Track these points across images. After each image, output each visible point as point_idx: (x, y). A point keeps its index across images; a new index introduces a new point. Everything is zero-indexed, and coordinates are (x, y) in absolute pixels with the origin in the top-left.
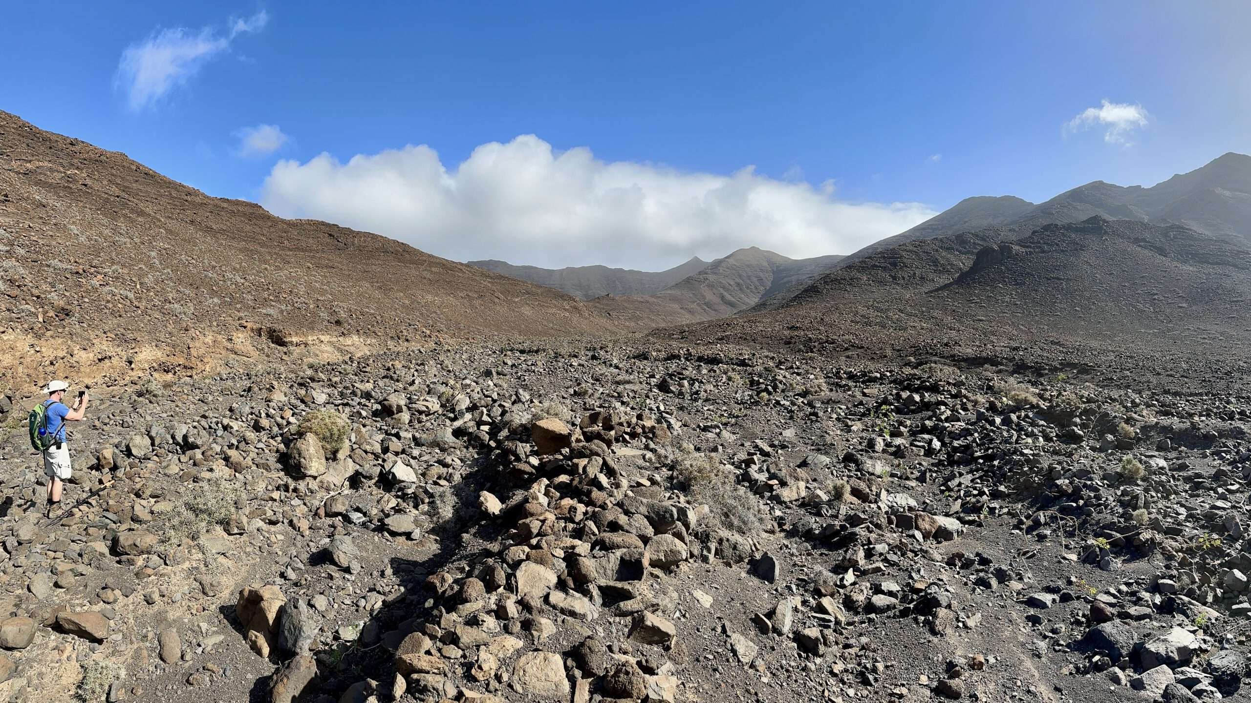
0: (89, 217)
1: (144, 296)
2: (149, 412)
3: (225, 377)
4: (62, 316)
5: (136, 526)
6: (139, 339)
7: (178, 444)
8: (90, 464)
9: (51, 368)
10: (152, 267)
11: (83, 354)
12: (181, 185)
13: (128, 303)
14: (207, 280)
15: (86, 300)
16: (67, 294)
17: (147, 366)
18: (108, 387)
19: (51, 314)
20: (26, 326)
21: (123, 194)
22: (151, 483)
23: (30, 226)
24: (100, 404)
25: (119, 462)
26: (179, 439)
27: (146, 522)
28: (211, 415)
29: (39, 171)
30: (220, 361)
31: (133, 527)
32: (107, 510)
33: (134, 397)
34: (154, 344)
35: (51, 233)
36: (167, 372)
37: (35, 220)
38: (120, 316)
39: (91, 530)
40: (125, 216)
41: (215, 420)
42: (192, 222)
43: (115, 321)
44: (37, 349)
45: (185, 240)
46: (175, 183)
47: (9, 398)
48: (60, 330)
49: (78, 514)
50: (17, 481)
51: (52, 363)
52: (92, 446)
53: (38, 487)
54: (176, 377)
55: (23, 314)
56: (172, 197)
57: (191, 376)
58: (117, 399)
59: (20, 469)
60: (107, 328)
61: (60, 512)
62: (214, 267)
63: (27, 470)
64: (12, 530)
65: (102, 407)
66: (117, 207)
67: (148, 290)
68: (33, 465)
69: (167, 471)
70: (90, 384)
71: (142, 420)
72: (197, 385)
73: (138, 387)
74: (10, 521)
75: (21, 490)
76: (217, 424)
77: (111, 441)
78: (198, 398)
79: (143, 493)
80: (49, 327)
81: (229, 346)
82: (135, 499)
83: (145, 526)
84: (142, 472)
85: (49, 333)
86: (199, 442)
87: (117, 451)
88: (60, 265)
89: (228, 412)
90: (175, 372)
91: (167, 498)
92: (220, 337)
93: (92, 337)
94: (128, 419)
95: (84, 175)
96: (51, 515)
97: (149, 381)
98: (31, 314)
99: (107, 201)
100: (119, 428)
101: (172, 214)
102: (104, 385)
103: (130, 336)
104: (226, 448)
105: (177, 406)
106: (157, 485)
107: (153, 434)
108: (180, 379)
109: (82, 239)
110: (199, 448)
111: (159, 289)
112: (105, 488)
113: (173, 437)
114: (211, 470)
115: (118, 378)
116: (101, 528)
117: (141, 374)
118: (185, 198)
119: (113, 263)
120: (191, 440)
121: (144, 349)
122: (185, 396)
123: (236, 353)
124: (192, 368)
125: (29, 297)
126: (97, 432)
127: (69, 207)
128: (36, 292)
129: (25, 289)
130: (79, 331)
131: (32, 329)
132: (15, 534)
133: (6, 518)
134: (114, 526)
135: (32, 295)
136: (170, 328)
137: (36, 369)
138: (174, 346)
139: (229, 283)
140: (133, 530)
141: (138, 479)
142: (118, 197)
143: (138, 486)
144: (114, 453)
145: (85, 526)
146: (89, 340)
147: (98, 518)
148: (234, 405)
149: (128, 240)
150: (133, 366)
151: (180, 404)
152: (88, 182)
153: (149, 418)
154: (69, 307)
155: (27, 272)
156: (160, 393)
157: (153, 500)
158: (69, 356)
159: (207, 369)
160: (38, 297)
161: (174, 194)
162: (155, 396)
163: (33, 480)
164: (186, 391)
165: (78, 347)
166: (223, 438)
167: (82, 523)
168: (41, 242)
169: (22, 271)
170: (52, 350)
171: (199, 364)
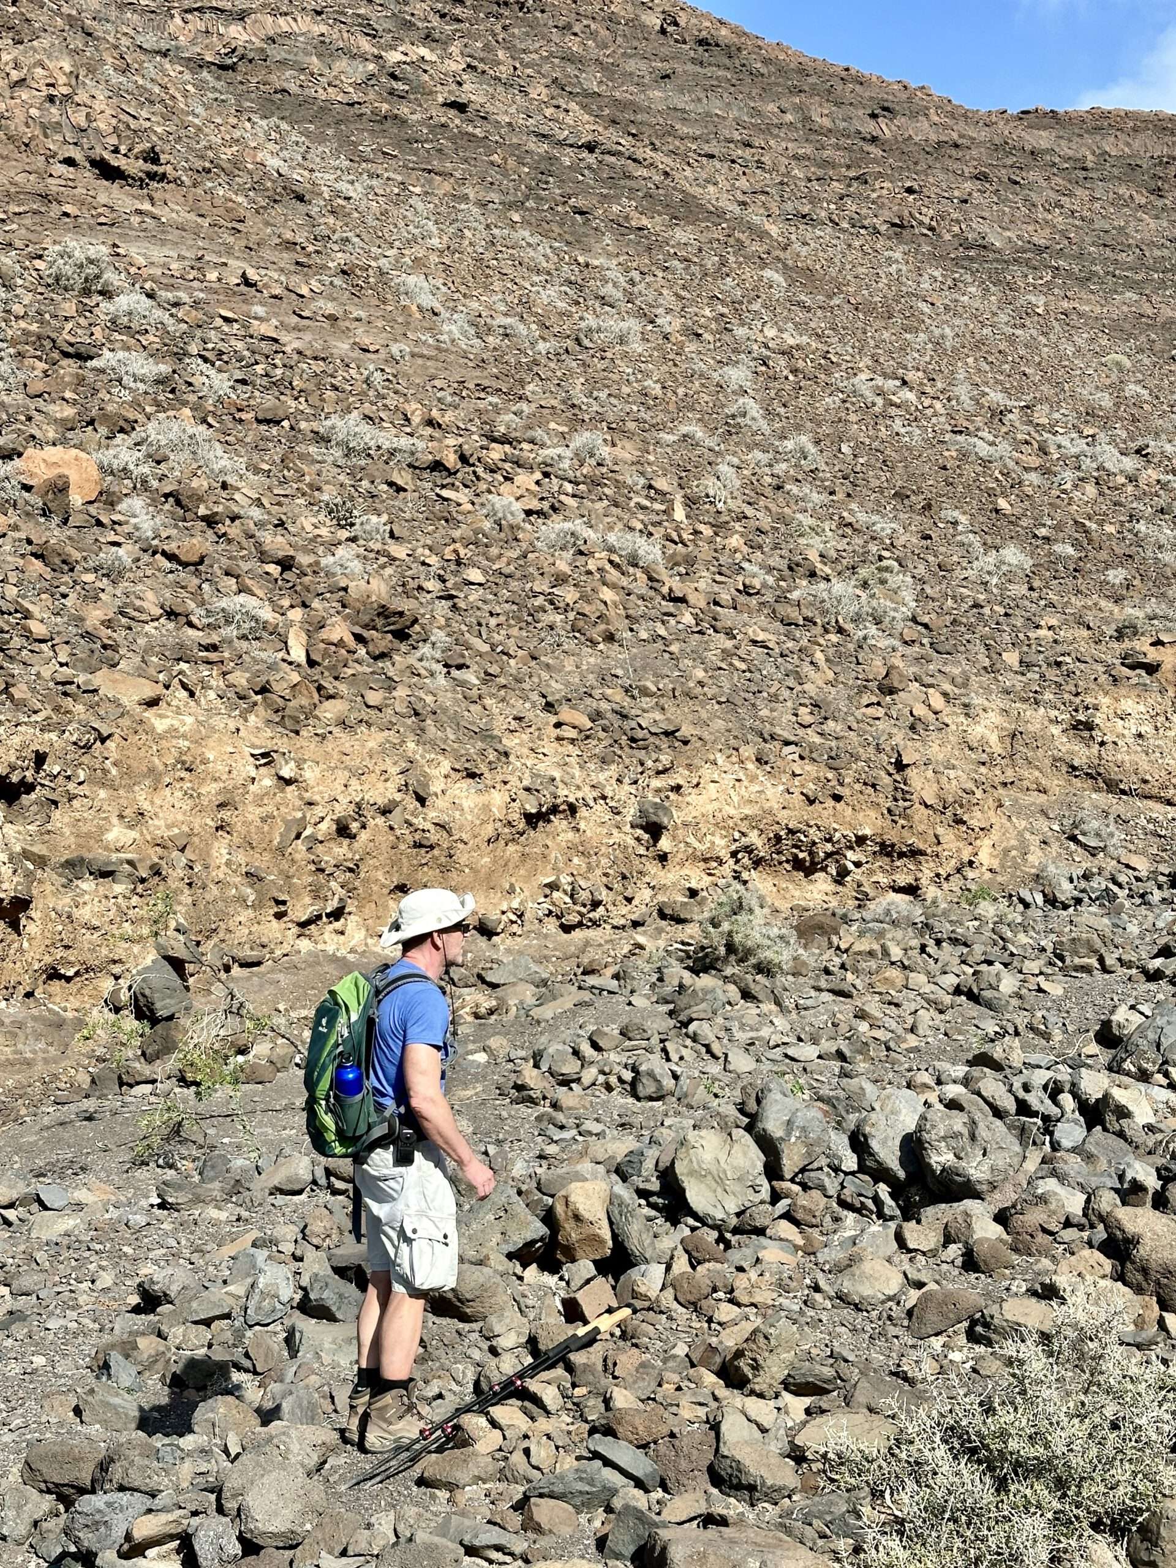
0: (475, 237)
1: (704, 551)
2: (742, 1036)
3: (1066, 891)
4: (382, 641)
5: (732, 1506)
6: (686, 731)
7: (880, 1174)
8: (517, 1241)
9: (341, 850)
10: (731, 428)
11: (465, 793)
12: (847, 76)
13: (641, 585)
14: (970, 471)
15: (475, 575)
16: (399, 551)
17: (721, 845)
18: (567, 929)
19: (339, 630)
20: (240, 678)
21: (610, 136)
22: (783, 1328)
23: (247, 282)
24: (541, 1001)
25: (637, 1236)
26: (889, 1154)
27: (774, 1495)
28: (1017, 1058)
29: (276, 53)
30: (1042, 824)
31: (718, 1510)
32: (609, 1431)
33: (677, 973)
34: (748, 752)
35: (330, 308)
36: (807, 868)
37: (267, 254)
38: (610, 638)
39: (544, 1510)
40: (620, 225)
41: (1040, 1077)
42: (899, 226)
43: (590, 659)
44: (287, 772)
45: (869, 309)
46: (823, 72)
47: (177, 965)
48: (374, 698)
49: (486, 1441)
50: (221, 1297)
51: (343, 831)
52: (519, 1169)
53: (308, 1326)
54: (849, 890)
55: (230, 631)
56: (812, 131)
57: (912, 890)
58: (605, 980)
59: (229, 1250)
60: (556, 689)
61: (409, 1429)
62: (998, 414)
63: (261, 1255)
64: (217, 1491)
65: (547, 1012)
66: (586, 191)
67: (719, 528)
68: (287, 1233)
69: (847, 1286)
70: (493, 915)
71: (715, 1068)
72: (944, 928)
73: (691, 932)
74: (205, 1452)
75: (239, 1335)
76: (1054, 1091)
77: (598, 1149)
78: (950, 981)
79: (756, 1367)
80: (328, 684)
81: (1082, 754)
82: (723, 1392)
83: (771, 1512)
84: (741, 1282)
85: (330, 710)
86: (977, 1170)
87: (624, 1192)
88: (369, 436)
89: (1093, 1048)
90: (843, 873)
91: (861, 1397)
92: (1035, 719)
93: (500, 725)
94: (653, 1063)
95: (456, 66)
96: (372, 1438)
97: (738, 908)
98: (259, 631)
99: (546, 168)
100: (621, 1100)
101: (814, 201)
102: (552, 925)
103: (651, 718)
104: (1107, 1201)
105: (861, 1015)
106: (812, 1341)
107: (773, 1125)
108: (862, 900)
109: (454, 328)
110: (977, 1196)
111: (766, 522)
112: (591, 1340)
113: (859, 1143)
114: (1049, 1293)
115: (604, 895)
116: (584, 1502)
117: (697, 878)
118: (870, 127)
119: (577, 423)
120: (940, 1158)
121: (707, 772)
122: (894, 973)
123: (1112, 786)
124: (915, 853)
125: (253, 564)
126: (532, 1112)
127: (397, 201)
128: (275, 542)
129: (234, 530)
130: (447, 700)
131: (264, 690)
132: (230, 1505)
133: (188, 1442)
134: (639, 1499)
135: (263, 557)
136: (816, 683)
137: (281, 850)
138: (833, 761)
139: (1068, 476)
140: (723, 1522)
141: (726, 1312)
142: (591, 147)
143: (730, 1340)
144: (613, 1199)
145: (517, 1491)
146: (485, 735)
147: (568, 1463)
148: (1121, 1015)
149: (633, 325)
150: (665, 844)
151: (873, 1006)
152: (473, 92)
153: (742, 1062)
154: (406, 605)
155: (241, 463)
156: (783, 956)
157: (798, 1405)
158: (412, 804)
159: (985, 857)
160: (286, 564)
161: (821, 115)
162: (764, 969)
163: (288, 1292)
164: (896, 953)
165: (446, 766)
166: (1089, 1158)
167: (503, 1476)
168: (291, 343)
169: (220, 459)
170: (342, 776)
171: (948, 836)
